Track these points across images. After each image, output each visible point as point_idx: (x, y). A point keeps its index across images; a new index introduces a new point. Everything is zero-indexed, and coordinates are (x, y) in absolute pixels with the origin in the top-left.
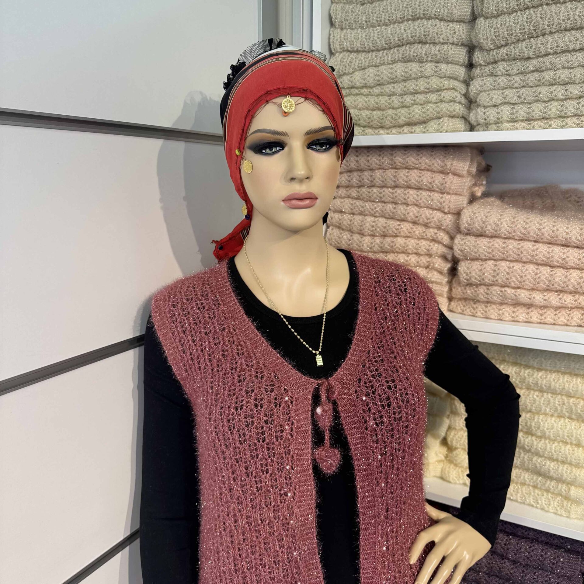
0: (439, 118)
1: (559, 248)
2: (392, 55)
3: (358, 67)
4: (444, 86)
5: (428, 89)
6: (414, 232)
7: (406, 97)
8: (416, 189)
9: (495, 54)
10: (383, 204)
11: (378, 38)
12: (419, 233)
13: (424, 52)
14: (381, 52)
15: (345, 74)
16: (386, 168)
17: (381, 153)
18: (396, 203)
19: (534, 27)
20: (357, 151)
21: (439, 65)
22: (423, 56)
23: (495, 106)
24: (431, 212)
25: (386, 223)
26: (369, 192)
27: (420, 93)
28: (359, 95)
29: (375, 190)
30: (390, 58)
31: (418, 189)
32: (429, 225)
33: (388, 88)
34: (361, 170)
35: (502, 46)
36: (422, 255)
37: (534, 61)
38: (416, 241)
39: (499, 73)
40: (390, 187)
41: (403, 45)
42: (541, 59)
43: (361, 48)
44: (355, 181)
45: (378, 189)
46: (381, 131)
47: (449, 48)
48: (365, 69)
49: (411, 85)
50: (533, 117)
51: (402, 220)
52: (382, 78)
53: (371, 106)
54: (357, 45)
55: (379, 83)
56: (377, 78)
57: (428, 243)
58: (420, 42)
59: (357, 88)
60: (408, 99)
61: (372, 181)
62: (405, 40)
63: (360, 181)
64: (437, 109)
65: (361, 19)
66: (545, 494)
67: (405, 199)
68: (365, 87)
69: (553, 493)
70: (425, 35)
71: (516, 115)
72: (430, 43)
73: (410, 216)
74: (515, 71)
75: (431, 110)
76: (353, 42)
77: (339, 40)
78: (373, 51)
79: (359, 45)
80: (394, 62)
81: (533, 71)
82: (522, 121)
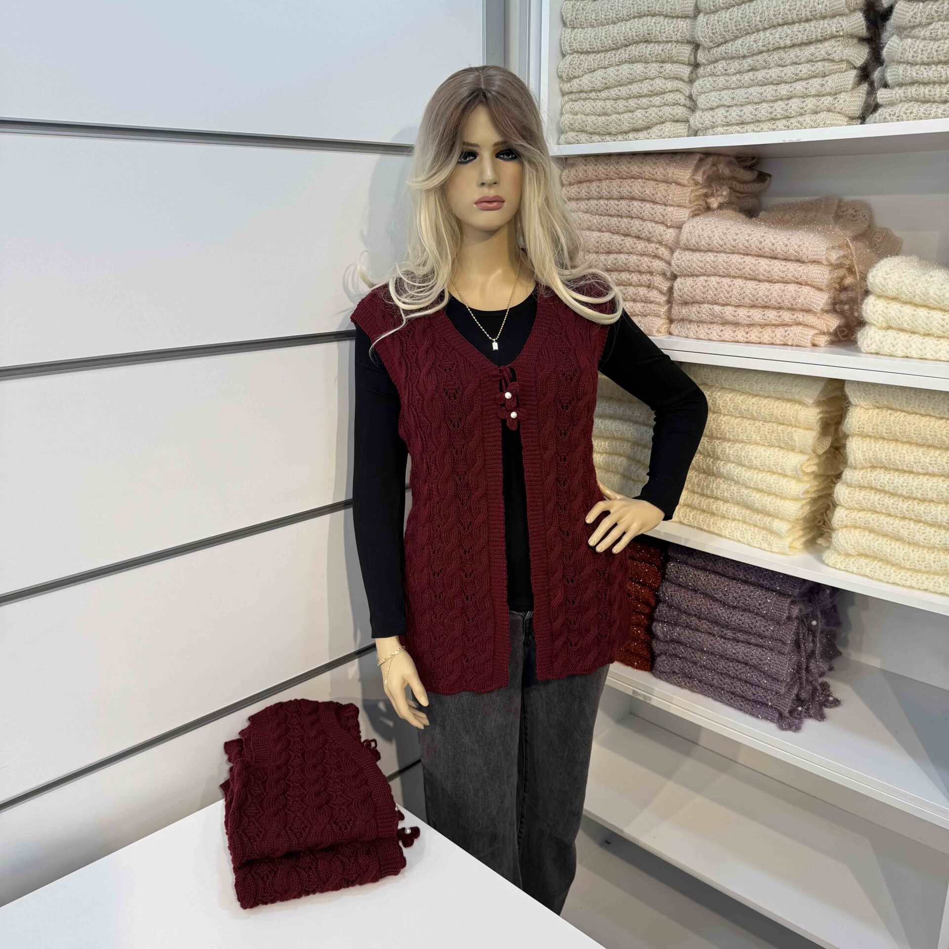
0: (663, 123)
1: (766, 260)
2: (620, 55)
3: (588, 69)
4: (667, 88)
5: (652, 92)
6: (636, 248)
7: (630, 100)
8: (640, 200)
9: (714, 51)
10: (610, 218)
11: (606, 38)
12: (642, 248)
13: (648, 52)
14: (610, 52)
15: (575, 77)
16: (613, 177)
17: (608, 162)
18: (621, 217)
19: (749, 23)
20: (586, 160)
21: (664, 65)
22: (648, 56)
23: (712, 109)
24: (654, 225)
25: (611, 238)
26: (597, 205)
27: (646, 96)
28: (588, 99)
29: (602, 202)
30: (617, 60)
31: (643, 200)
32: (652, 239)
33: (615, 91)
34: (591, 181)
35: (722, 43)
36: (644, 273)
37: (749, 60)
38: (639, 258)
39: (719, 73)
40: (616, 199)
41: (630, 45)
42: (755, 58)
43: (590, 48)
44: (584, 194)
45: (606, 202)
46: (608, 138)
47: (673, 46)
48: (594, 71)
49: (635, 88)
50: (745, 119)
51: (626, 235)
52: (609, 81)
53: (598, 111)
54: (586, 46)
55: (607, 86)
56: (604, 81)
57: (650, 259)
58: (647, 41)
59: (586, 92)
60: (632, 103)
61: (599, 193)
62: (631, 39)
63: (589, 193)
64: (660, 114)
65: (591, 18)
66: (752, 528)
67: (629, 212)
68: (593, 90)
69: (759, 527)
70: (649, 34)
71: (730, 118)
72: (656, 42)
73: (633, 230)
74: (732, 70)
75: (653, 114)
76: (582, 42)
77: (569, 41)
78: (602, 51)
79: (588, 46)
80: (621, 63)
81: (749, 71)
82: (737, 124)
